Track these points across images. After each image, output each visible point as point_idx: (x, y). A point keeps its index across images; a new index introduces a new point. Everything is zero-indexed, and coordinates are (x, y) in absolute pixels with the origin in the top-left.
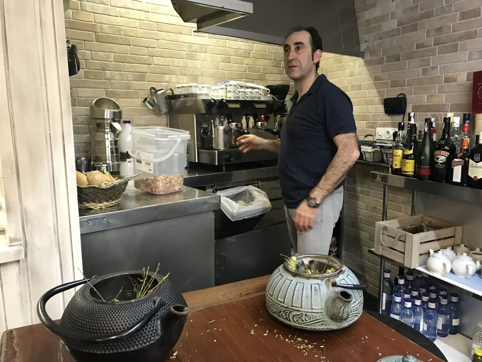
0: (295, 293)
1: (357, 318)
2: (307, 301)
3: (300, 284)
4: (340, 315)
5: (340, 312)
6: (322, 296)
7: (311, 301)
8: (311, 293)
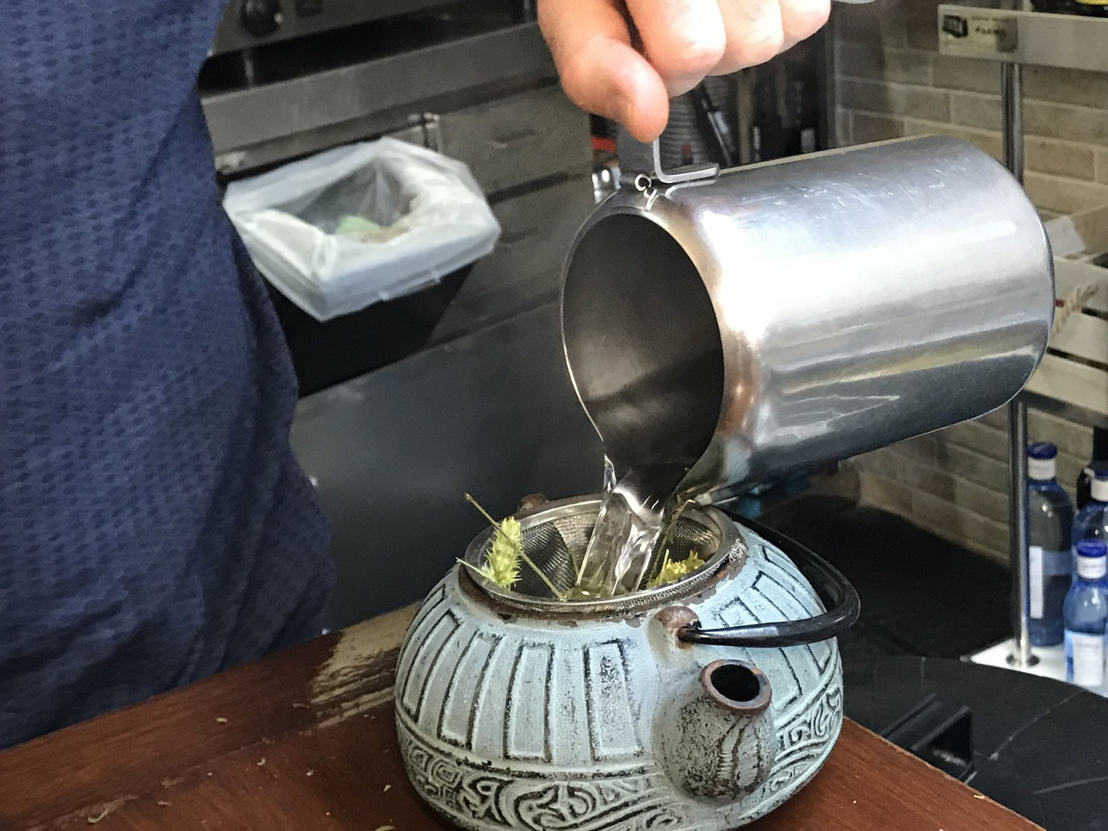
0: (516, 695)
1: (812, 767)
2: (571, 727)
3: (535, 653)
4: (725, 773)
5: (721, 760)
6: (637, 698)
7: (590, 722)
8: (588, 686)
